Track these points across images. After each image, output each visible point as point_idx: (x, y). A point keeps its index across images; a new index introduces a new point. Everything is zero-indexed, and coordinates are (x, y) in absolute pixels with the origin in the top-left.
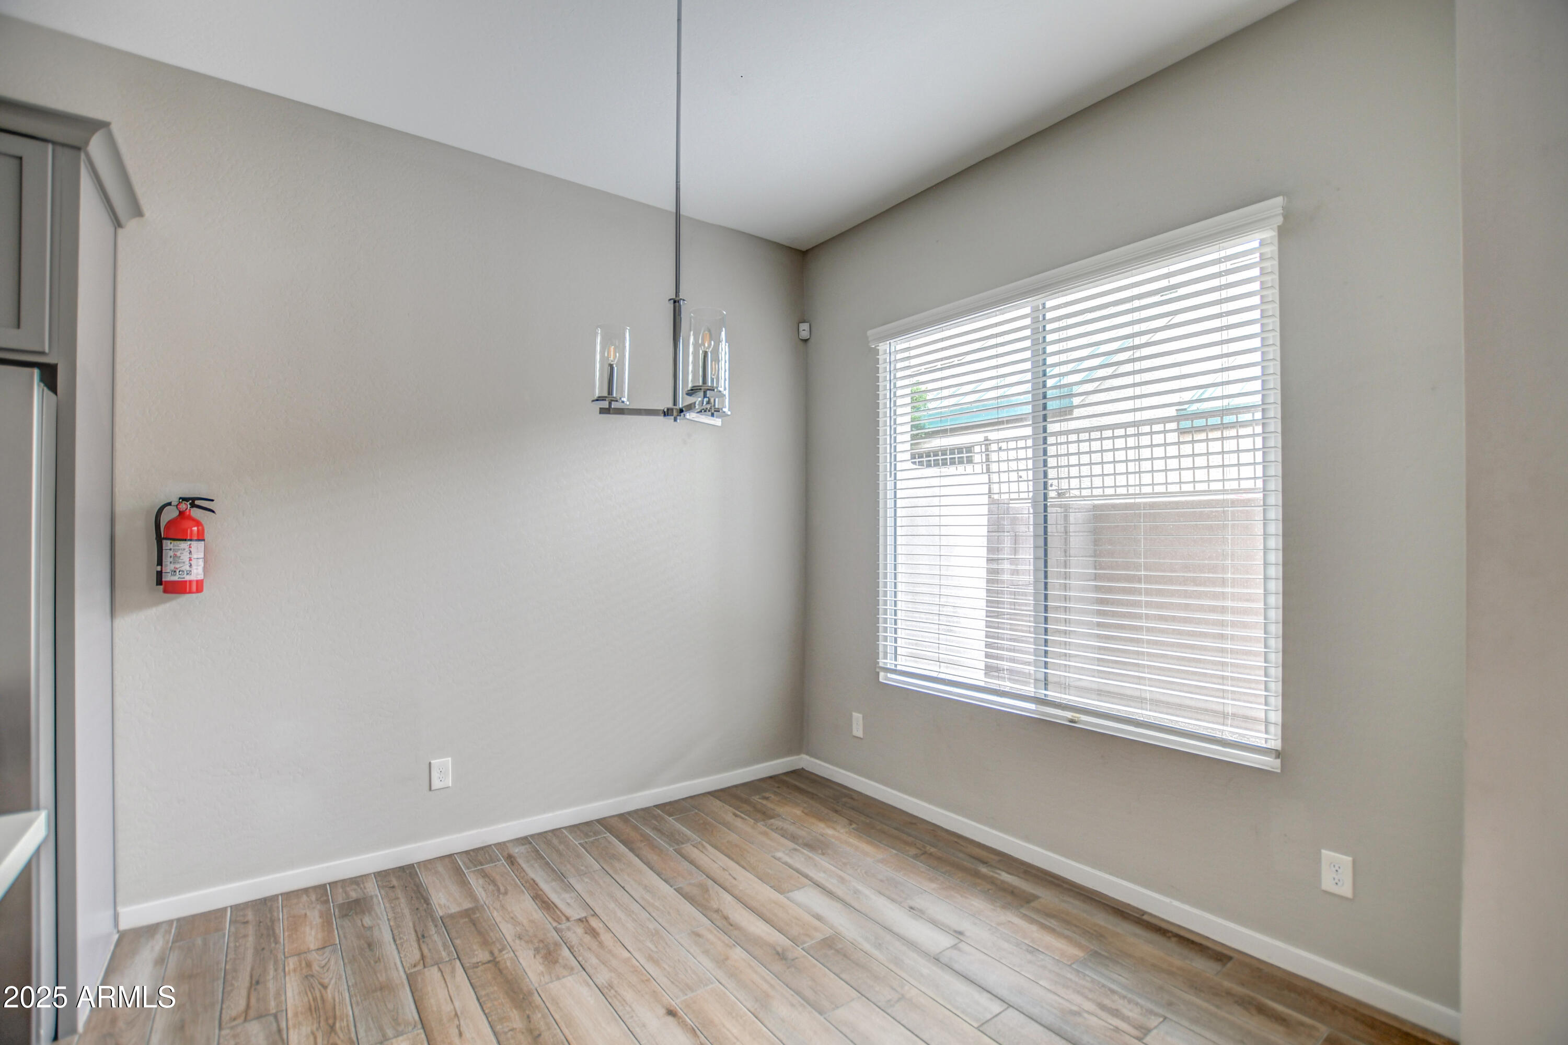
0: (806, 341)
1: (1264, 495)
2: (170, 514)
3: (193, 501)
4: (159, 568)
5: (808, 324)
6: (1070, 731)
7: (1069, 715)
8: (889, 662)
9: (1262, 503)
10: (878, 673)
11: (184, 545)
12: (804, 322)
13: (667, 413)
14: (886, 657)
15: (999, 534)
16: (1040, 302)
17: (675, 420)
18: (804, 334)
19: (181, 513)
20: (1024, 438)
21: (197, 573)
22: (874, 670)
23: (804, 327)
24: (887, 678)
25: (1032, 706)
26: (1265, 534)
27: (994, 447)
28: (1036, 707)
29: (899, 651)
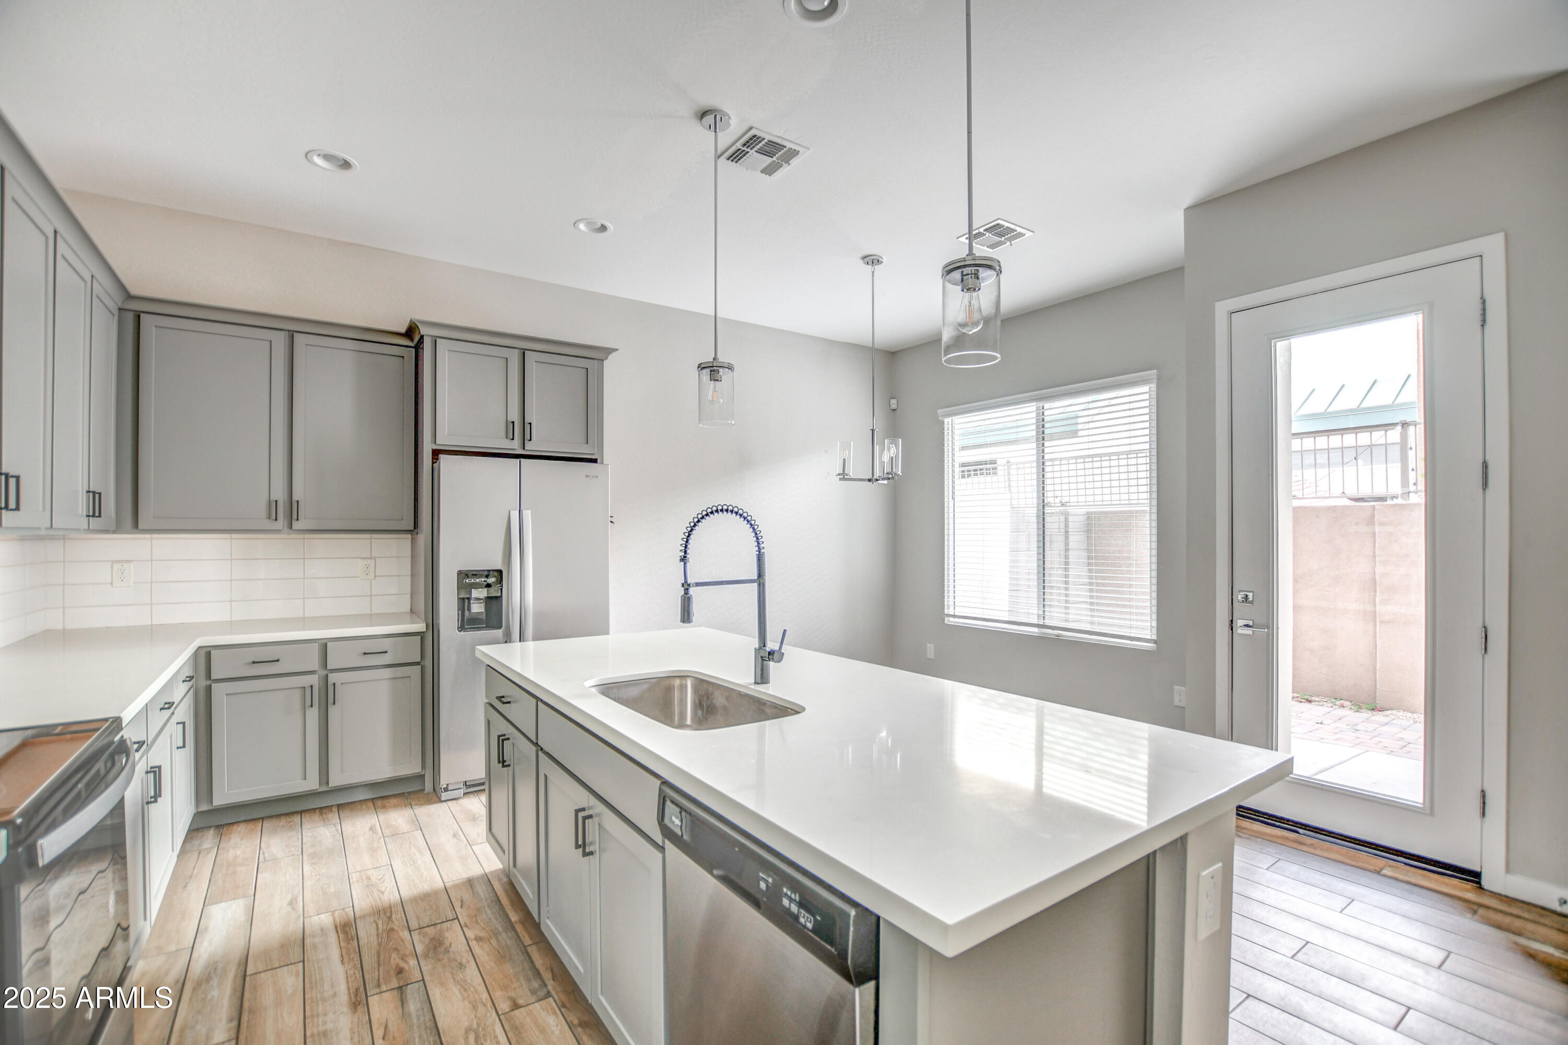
0: (894, 410)
1: (1150, 508)
5: (896, 400)
6: (1058, 640)
7: (1056, 632)
8: (951, 612)
9: (1149, 512)
10: (944, 618)
12: (892, 398)
13: (869, 480)
14: (948, 608)
15: (1019, 533)
16: (1041, 405)
17: (873, 483)
18: (894, 406)
20: (1031, 462)
22: (942, 615)
23: (894, 401)
24: (949, 621)
25: (1036, 630)
26: (1150, 527)
27: (1014, 467)
28: (1039, 630)
29: (957, 603)
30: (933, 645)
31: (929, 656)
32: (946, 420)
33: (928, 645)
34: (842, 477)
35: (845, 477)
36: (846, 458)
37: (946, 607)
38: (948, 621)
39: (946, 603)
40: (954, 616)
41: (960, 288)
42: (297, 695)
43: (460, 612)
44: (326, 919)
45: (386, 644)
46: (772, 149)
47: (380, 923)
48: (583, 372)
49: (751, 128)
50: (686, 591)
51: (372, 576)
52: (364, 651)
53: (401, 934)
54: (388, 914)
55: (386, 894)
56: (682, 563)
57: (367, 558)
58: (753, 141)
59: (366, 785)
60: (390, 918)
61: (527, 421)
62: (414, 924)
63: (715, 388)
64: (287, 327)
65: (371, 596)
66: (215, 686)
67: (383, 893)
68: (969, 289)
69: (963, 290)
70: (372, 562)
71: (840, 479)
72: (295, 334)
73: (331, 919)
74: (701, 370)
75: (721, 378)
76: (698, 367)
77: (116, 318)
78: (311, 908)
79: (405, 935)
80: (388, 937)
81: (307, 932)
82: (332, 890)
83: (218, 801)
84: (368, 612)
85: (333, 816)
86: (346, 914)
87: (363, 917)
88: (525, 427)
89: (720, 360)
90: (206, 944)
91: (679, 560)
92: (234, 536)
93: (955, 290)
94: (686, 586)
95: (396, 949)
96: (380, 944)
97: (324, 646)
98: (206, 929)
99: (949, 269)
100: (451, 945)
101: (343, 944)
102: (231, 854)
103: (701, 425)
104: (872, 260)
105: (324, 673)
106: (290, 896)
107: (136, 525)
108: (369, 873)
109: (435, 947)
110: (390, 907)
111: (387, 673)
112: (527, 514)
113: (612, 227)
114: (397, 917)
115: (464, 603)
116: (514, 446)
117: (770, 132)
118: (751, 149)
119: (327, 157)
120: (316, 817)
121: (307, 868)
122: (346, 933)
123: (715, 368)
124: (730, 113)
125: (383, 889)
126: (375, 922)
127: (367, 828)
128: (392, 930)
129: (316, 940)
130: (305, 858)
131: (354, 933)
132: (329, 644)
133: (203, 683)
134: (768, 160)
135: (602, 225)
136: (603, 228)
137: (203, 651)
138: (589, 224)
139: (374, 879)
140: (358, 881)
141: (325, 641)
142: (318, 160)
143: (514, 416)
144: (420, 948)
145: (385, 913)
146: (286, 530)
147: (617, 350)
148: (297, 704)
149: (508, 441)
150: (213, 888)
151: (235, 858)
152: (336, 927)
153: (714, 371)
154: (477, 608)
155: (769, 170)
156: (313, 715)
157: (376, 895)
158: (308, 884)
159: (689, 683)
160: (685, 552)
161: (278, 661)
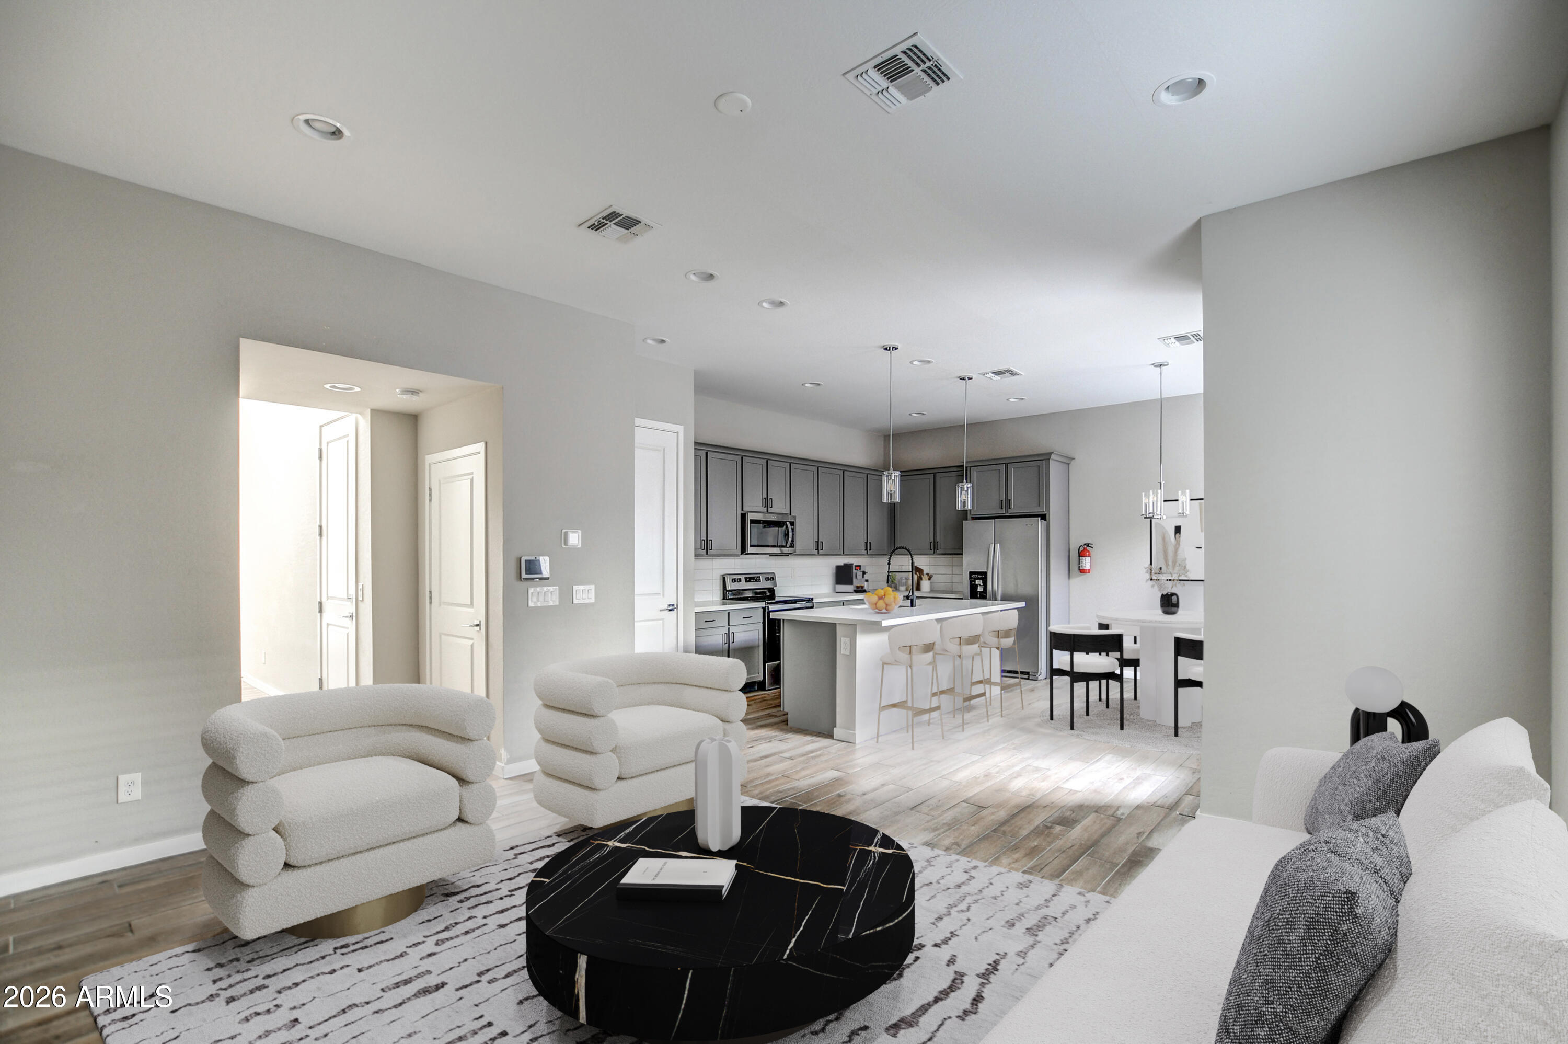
2: (1082, 549)
3: (1088, 545)
4: (1079, 564)
11: (1084, 558)
19: (1085, 548)
21: (1087, 567)
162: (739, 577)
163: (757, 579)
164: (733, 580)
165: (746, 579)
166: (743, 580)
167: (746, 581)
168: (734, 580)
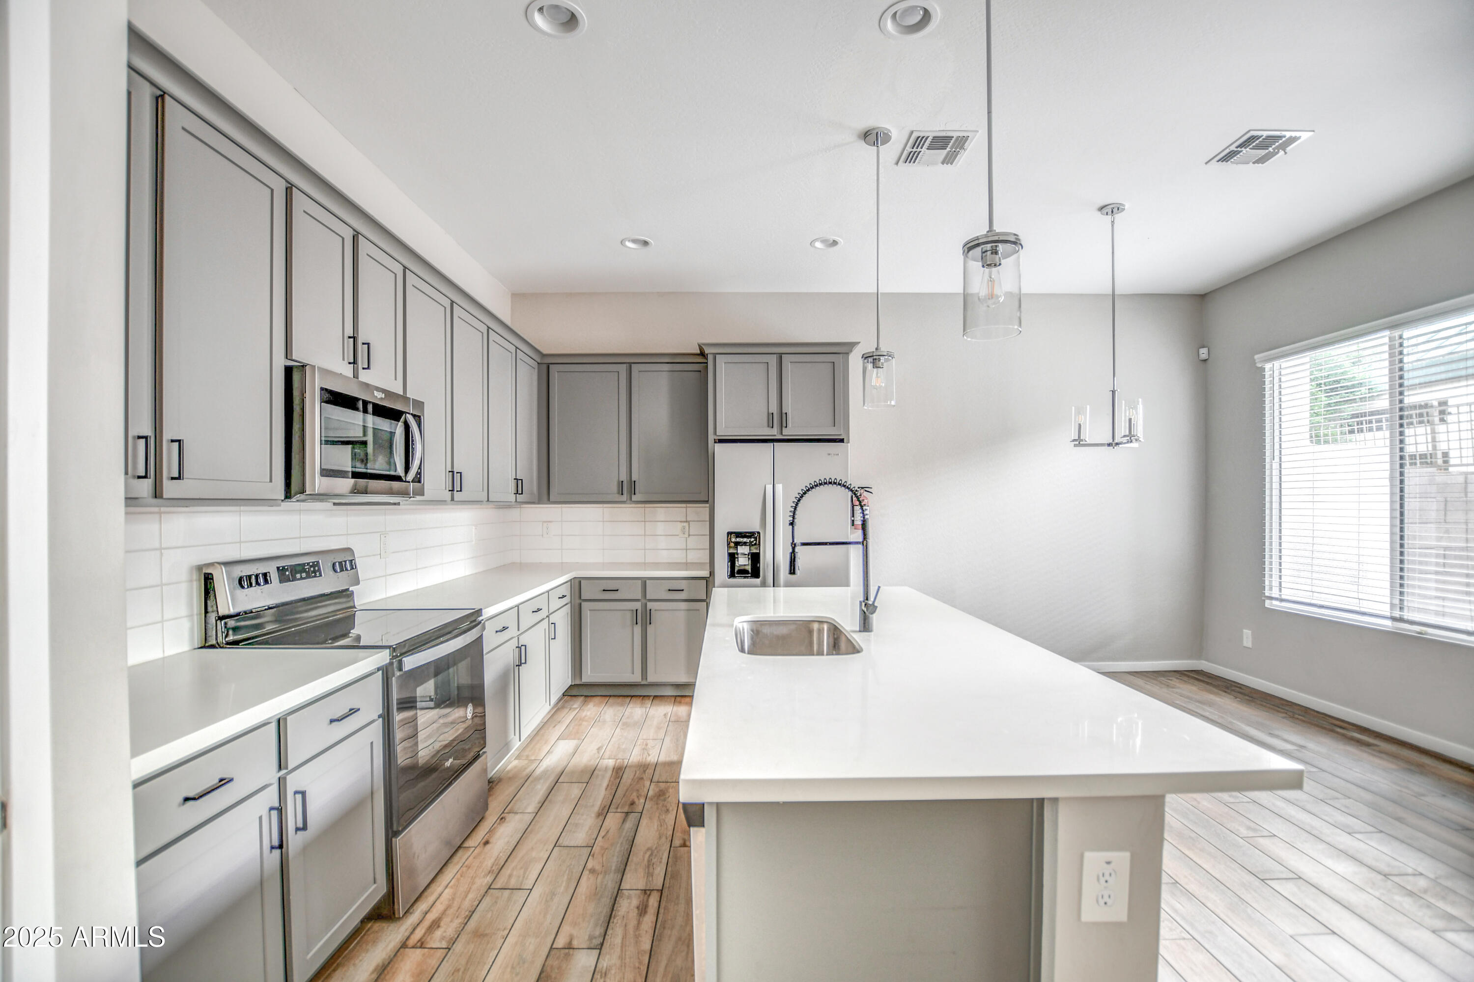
0: (1205, 360)
4: (853, 519)
5: (1207, 348)
8: (1275, 593)
10: (1264, 601)
12: (1203, 347)
13: (1109, 445)
14: (1271, 589)
17: (1114, 448)
18: (1204, 356)
22: (1260, 598)
23: (1204, 351)
24: (1273, 605)
29: (1283, 585)
30: (1250, 632)
31: (1245, 644)
32: (1268, 366)
33: (1245, 631)
34: (1077, 443)
35: (1081, 443)
36: (1081, 423)
37: (1267, 588)
38: (1268, 604)
39: (1267, 583)
40: (1282, 600)
41: (980, 264)
42: (628, 615)
43: (729, 564)
44: (611, 763)
45: (683, 585)
46: (940, 142)
47: (638, 772)
48: (831, 365)
49: (912, 132)
50: (794, 549)
51: (686, 535)
52: (669, 588)
53: (646, 782)
54: (645, 769)
55: (650, 757)
56: (791, 526)
57: (684, 522)
58: (919, 141)
59: (672, 685)
60: (644, 771)
61: (784, 411)
62: (655, 779)
63: (877, 373)
64: (628, 361)
65: (686, 549)
66: (584, 604)
67: (649, 755)
68: (989, 265)
69: (983, 266)
70: (686, 524)
71: (1075, 446)
72: (632, 365)
73: (614, 763)
74: (865, 359)
75: (882, 365)
76: (862, 357)
77: (536, 370)
78: (607, 755)
79: (647, 783)
80: (638, 781)
81: (598, 767)
82: (624, 747)
83: (585, 679)
84: (684, 561)
85: (648, 703)
86: (623, 762)
87: (631, 767)
88: (783, 419)
89: (882, 350)
90: (548, 760)
91: (788, 524)
92: (605, 505)
93: (975, 266)
94: (794, 546)
95: (638, 790)
96: (631, 785)
97: (644, 581)
98: (552, 752)
99: (970, 246)
100: (669, 797)
101: (612, 779)
102: (584, 714)
103: (866, 408)
104: (1110, 209)
105: (644, 601)
106: (600, 745)
107: (549, 499)
108: (648, 741)
109: (660, 795)
110: (649, 765)
111: (683, 605)
112: (779, 487)
113: (842, 241)
114: (650, 771)
115: (732, 558)
116: (774, 433)
117: (933, 128)
118: (922, 148)
119: (634, 241)
120: (639, 700)
121: (618, 730)
122: (617, 773)
123: (875, 357)
124: (887, 127)
125: (650, 753)
126: (636, 772)
127: (663, 714)
128: (642, 778)
129: (600, 773)
130: (620, 724)
131: (621, 775)
132: (647, 581)
133: (578, 601)
134: (944, 153)
135: (834, 241)
136: (835, 243)
137: (577, 581)
138: (824, 241)
139: (649, 746)
140: (640, 745)
141: (645, 579)
142: (629, 244)
143: (774, 408)
144: (651, 793)
145: (643, 768)
146: (629, 501)
147: (860, 342)
148: (629, 622)
149: (769, 429)
150: (567, 730)
151: (586, 716)
152: (614, 769)
153: (876, 359)
154: (743, 562)
155: (949, 160)
156: (638, 629)
157: (645, 756)
158: (613, 740)
159: (825, 627)
160: (794, 518)
161: (617, 590)
162: (260, 569)
163: (311, 570)
164: (240, 580)
165: (281, 570)
166: (274, 576)
167: (283, 579)
168: (244, 582)
